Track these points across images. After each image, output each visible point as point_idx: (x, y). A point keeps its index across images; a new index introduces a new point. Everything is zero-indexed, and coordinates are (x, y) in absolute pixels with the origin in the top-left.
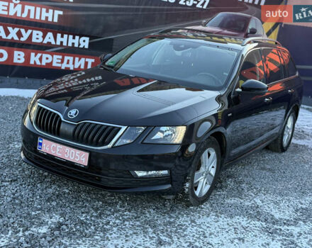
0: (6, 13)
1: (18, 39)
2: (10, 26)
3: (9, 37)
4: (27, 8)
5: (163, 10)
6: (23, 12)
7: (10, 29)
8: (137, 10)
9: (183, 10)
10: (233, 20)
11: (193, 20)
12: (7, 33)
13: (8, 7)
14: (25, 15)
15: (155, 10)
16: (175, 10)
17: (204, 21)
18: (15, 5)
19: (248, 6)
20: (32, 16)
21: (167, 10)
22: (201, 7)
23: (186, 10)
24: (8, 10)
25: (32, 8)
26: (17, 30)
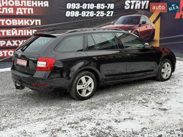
0: (10, 35)
1: (18, 45)
2: (13, 40)
3: (14, 45)
4: (19, 31)
5: (88, 21)
6: (18, 33)
7: (13, 41)
8: (74, 23)
9: (99, 19)
10: (130, 19)
11: (106, 22)
12: (12, 43)
13: (11, 32)
14: (19, 34)
15: (83, 22)
16: (95, 20)
17: (112, 22)
18: (14, 31)
19: (138, 11)
20: (22, 34)
21: (90, 20)
22: (109, 16)
23: (101, 19)
24: (11, 33)
25: (22, 31)
26: (16, 41)
